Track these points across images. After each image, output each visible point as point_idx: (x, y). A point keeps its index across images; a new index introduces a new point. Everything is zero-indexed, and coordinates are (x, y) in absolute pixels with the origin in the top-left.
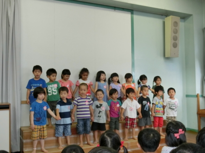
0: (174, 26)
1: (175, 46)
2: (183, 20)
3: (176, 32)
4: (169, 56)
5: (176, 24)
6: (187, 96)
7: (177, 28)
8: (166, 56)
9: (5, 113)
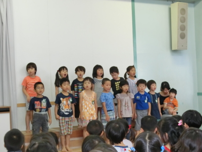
0: (182, 14)
1: (183, 36)
2: (193, 5)
3: (183, 20)
4: (176, 49)
5: (183, 11)
6: (199, 94)
7: (184, 16)
8: (173, 49)
9: (6, 116)
